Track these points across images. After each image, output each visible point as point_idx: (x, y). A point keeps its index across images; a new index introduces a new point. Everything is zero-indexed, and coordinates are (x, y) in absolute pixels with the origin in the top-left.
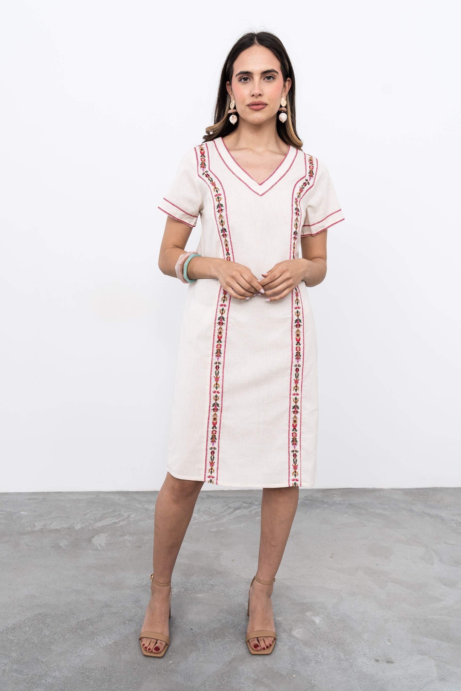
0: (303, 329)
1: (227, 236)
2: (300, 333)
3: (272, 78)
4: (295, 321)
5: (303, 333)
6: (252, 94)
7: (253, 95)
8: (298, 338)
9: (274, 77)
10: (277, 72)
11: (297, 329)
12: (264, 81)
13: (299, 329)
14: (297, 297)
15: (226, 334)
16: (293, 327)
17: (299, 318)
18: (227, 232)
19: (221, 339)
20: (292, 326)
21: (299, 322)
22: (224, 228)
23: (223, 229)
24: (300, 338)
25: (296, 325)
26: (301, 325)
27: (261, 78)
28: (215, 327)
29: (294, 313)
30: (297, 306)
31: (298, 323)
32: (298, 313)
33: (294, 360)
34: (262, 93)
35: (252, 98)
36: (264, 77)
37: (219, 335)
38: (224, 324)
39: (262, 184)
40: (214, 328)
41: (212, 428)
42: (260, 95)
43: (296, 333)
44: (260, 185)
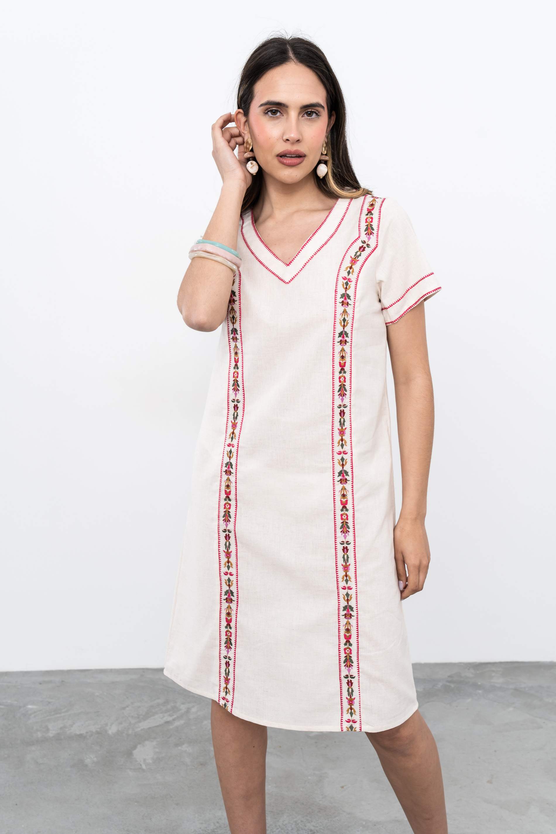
0: (353, 485)
1: (238, 340)
2: (346, 492)
3: (314, 115)
4: (338, 473)
5: (353, 492)
6: (285, 138)
7: (288, 140)
8: (344, 500)
9: (318, 114)
10: (323, 107)
11: (342, 485)
12: (303, 118)
13: (345, 485)
14: (342, 436)
15: (236, 488)
16: (336, 483)
17: (344, 469)
18: (238, 334)
19: (229, 496)
20: (334, 481)
21: (345, 475)
22: (235, 327)
23: (234, 330)
24: (347, 501)
25: (341, 480)
26: (348, 479)
27: (300, 113)
28: (222, 477)
29: (336, 462)
30: (342, 450)
31: (343, 476)
32: (343, 462)
33: (339, 534)
34: (301, 138)
35: (284, 143)
36: (303, 113)
37: (227, 490)
38: (233, 473)
39: (290, 263)
40: (219, 478)
41: (225, 627)
42: (298, 140)
43: (340, 492)
44: (288, 265)
